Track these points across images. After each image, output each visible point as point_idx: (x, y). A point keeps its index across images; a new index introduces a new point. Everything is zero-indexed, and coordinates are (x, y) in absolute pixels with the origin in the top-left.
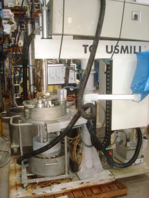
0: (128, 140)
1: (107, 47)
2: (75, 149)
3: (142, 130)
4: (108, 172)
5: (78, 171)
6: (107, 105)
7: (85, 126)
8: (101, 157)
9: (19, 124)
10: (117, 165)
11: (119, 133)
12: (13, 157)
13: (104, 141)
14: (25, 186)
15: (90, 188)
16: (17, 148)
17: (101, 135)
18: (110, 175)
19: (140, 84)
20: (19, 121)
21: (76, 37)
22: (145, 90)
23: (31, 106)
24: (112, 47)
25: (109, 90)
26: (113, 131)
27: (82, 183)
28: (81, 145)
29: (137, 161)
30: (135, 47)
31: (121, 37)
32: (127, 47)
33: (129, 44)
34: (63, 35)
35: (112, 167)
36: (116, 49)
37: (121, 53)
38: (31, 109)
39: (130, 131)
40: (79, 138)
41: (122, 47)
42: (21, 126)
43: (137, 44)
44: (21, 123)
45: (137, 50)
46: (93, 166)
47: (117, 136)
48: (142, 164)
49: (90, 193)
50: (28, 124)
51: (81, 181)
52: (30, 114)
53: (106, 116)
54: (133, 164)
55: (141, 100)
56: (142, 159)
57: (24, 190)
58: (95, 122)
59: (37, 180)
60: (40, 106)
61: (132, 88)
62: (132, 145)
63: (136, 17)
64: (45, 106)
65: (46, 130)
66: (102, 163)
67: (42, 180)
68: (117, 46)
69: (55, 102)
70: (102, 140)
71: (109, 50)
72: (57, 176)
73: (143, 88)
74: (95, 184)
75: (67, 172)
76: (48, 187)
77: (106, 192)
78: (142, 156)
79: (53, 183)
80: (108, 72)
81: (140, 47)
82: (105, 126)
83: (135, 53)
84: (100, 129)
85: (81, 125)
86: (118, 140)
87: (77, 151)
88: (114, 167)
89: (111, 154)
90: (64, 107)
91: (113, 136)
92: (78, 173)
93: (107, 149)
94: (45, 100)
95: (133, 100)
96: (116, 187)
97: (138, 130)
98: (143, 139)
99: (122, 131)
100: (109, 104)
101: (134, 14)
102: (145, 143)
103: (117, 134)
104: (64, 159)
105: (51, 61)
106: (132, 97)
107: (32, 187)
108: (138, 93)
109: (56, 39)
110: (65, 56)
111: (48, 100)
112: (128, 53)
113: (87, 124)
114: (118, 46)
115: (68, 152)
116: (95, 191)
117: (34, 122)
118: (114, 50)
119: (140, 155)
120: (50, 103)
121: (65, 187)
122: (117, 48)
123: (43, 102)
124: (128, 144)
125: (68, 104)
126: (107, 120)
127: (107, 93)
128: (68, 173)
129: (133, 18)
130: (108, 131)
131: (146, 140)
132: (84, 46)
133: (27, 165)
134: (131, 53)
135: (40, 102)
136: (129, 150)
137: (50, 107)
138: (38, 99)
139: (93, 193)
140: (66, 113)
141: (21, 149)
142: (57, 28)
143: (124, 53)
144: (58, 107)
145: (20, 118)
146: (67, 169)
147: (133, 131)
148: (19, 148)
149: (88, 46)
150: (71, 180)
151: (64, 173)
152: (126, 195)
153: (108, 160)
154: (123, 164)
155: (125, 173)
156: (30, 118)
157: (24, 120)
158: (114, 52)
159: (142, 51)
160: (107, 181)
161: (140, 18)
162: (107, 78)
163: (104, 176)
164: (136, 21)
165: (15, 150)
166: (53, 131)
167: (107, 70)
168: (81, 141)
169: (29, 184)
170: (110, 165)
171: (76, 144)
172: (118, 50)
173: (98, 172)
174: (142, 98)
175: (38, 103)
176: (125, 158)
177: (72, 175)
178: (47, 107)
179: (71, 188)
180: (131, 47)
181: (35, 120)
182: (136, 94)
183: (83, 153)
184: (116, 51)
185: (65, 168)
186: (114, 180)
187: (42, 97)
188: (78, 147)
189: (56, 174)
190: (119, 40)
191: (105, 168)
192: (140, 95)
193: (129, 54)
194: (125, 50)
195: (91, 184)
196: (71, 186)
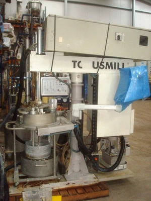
0: (112, 147)
1: (93, 63)
2: (64, 154)
3: (125, 138)
4: (93, 176)
5: (65, 173)
6: (93, 114)
7: (73, 132)
8: (87, 163)
9: (14, 129)
10: (101, 169)
11: (105, 140)
12: (6, 162)
13: (90, 147)
14: (16, 185)
15: (76, 188)
16: (11, 153)
17: (88, 143)
18: (94, 178)
19: (121, 96)
20: (14, 126)
21: (66, 54)
22: (125, 101)
23: (25, 113)
24: (98, 63)
25: (95, 101)
26: (100, 139)
27: (69, 184)
28: (69, 151)
29: (120, 167)
30: (118, 64)
31: (105, 55)
32: (111, 64)
33: (113, 61)
34: (54, 52)
35: (97, 171)
36: (101, 64)
37: (106, 68)
38: (24, 116)
39: (115, 139)
40: (67, 145)
41: (107, 63)
42: (16, 130)
43: (121, 61)
44: (15, 127)
45: (121, 67)
46: (80, 171)
47: (103, 144)
48: (124, 170)
49: (74, 192)
50: (21, 128)
51: (67, 182)
52: (24, 119)
53: (92, 125)
54: (116, 169)
56: (125, 165)
57: (16, 189)
58: (81, 129)
59: (28, 180)
60: (33, 113)
61: (115, 100)
62: (115, 152)
63: (119, 37)
64: (37, 113)
65: (37, 133)
66: (88, 168)
67: (32, 180)
68: (102, 62)
69: (47, 110)
70: (88, 147)
71: (96, 66)
72: (46, 177)
73: (123, 100)
74: (80, 185)
75: (55, 174)
76: (38, 186)
77: (89, 192)
78: (126, 163)
79: (42, 184)
80: (94, 85)
81: (123, 64)
82: (91, 134)
83: (118, 68)
84: (87, 137)
85: (69, 131)
86: (104, 147)
87: (65, 157)
88: (99, 171)
89: (96, 159)
90: (54, 114)
91: (99, 144)
92: (66, 176)
93: (93, 155)
94: (37, 107)
95: (115, 110)
96: (99, 188)
97: (122, 138)
98: (126, 147)
99: (107, 138)
100: (95, 112)
101: (118, 34)
102: (128, 150)
103: (103, 142)
104: (53, 161)
105: (42, 74)
106: (114, 107)
107: (23, 186)
108: (120, 104)
109: (49, 55)
110: (56, 70)
111: (40, 107)
112: (112, 68)
113: (74, 130)
114: (104, 63)
115: (56, 156)
116: (79, 191)
117: (26, 127)
118: (100, 66)
119: (123, 161)
120: (42, 110)
121: (53, 187)
122: (102, 64)
123: (36, 110)
124: (113, 151)
125: (59, 112)
126: (93, 128)
127: (93, 104)
128: (56, 175)
129: (117, 39)
130: (95, 140)
131: (129, 148)
132: (73, 61)
133: (19, 167)
134: (115, 68)
135: (33, 109)
136: (113, 156)
137: (41, 114)
138: (32, 107)
139: (77, 192)
140: (56, 121)
141: (15, 154)
142: (50, 46)
143: (109, 68)
144: (48, 115)
145: (14, 124)
146: (55, 171)
147: (118, 139)
148: (13, 154)
149: (76, 61)
150: (58, 181)
151: (53, 175)
152: (108, 196)
153: (93, 164)
154: (106, 168)
155: (108, 177)
156: (24, 123)
157: (18, 125)
158: (100, 68)
159: (125, 67)
160: (91, 183)
161: (123, 39)
162: (94, 90)
163: (90, 179)
164: (119, 41)
165: (10, 155)
166: (43, 135)
167: (94, 83)
168: (69, 148)
169: (20, 183)
170: (95, 169)
171: (65, 150)
172: (103, 66)
173: (84, 175)
174: (123, 109)
175: (31, 110)
176: (109, 164)
177: (59, 177)
178: (39, 114)
179: (58, 188)
180: (115, 63)
181: (28, 125)
182: (118, 104)
183: (71, 157)
184: (102, 67)
185: (53, 170)
186: (97, 182)
187: (36, 105)
188: (67, 153)
189: (44, 175)
190: (104, 57)
191: (90, 172)
192: (121, 106)
193: (114, 70)
194: (109, 66)
195: (77, 185)
196: (58, 186)
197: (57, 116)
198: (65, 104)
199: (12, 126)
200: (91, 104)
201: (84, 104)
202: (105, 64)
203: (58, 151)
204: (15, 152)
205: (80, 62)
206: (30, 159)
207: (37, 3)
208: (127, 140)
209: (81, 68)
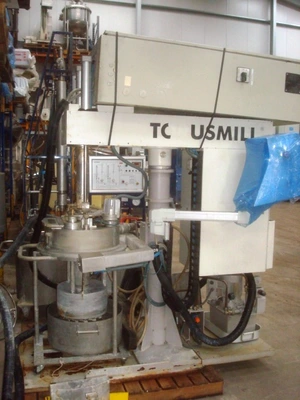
0: (230, 297)
1: (193, 127)
2: (133, 308)
3: (256, 279)
4: (192, 353)
5: (135, 348)
6: (192, 230)
7: (151, 266)
8: (180, 327)
9: (34, 258)
10: (207, 340)
11: (216, 282)
12: (20, 325)
13: (187, 295)
14: (38, 370)
15: (157, 379)
16: (28, 307)
17: (181, 287)
18: (194, 358)
19: (248, 194)
20: (35, 253)
21: (138, 109)
22: (256, 203)
23: (58, 227)
24: (202, 127)
25: (196, 205)
26: (205, 279)
27: (143, 369)
28: (144, 303)
29: (246, 336)
30: (243, 129)
31: (217, 112)
32: (229, 129)
33: (233, 123)
34: (115, 105)
35: (199, 344)
36: (208, 131)
37: (218, 138)
38: (55, 232)
39: (235, 280)
40: (141, 291)
41: (221, 129)
42: (38, 261)
43: (247, 125)
44: (37, 255)
45: (247, 135)
46: (166, 343)
47: (212, 290)
48: (253, 343)
49: (154, 386)
50: (49, 258)
51: (141, 366)
52: (54, 240)
53: (191, 251)
54: (238, 340)
55: (251, 222)
56: (256, 333)
57: (38, 378)
58: (168, 259)
59: (62, 361)
60: (73, 226)
61: (236, 201)
62: (235, 306)
63: (244, 76)
64: (81, 228)
65: (81, 268)
66: (181, 337)
67: (71, 360)
68: (210, 126)
69: (100, 222)
70: (182, 295)
71: (197, 133)
72: (97, 354)
73: (253, 201)
74: (166, 371)
75: (115, 349)
76: (81, 374)
77: (183, 386)
78: (257, 328)
79: (90, 368)
80: (195, 171)
81: (253, 129)
82: (188, 271)
83: (243, 139)
84: (180, 275)
85: (144, 263)
86: (214, 296)
87: (136, 315)
88: (203, 344)
89: (198, 320)
90: (115, 230)
91: (204, 290)
92: (137, 352)
93: (191, 311)
94: (81, 216)
95: (236, 223)
96: (203, 379)
97: (250, 278)
98: (257, 295)
99: (220, 278)
100: (195, 227)
101: (241, 71)
102: (261, 303)
103: (211, 286)
104: (112, 323)
105: (92, 150)
106: (235, 216)
107: (51, 373)
108: (245, 210)
109: (104, 112)
110: (118, 142)
111: (86, 216)
112: (230, 139)
113: (154, 261)
114: (213, 127)
115: (118, 312)
116: (164, 384)
117: (59, 255)
118: (205, 134)
119: (251, 324)
120: (90, 222)
121: (111, 374)
122: (211, 129)
123: (78, 221)
124: (231, 304)
125: (123, 226)
126: (191, 258)
127: (193, 209)
128: (118, 351)
129: (239, 79)
130: (196, 282)
131: (264, 298)
132: (152, 124)
133: (45, 334)
134: (236, 139)
135: (73, 220)
136: (232, 314)
137: (89, 229)
138: (70, 215)
139: (160, 386)
140: (118, 243)
141: (36, 309)
142: (106, 94)
143: (224, 139)
144: (104, 230)
145: (35, 249)
146: (115, 343)
147: (241, 281)
148: (32, 308)
149: (159, 125)
150: (122, 363)
151: (111, 351)
152: (220, 394)
153: (192, 331)
154: (218, 338)
155: (222, 356)
156: (53, 247)
157: (43, 250)
158: (206, 137)
159: (256, 136)
160: (188, 368)
161: (251, 80)
162: (193, 182)
163: (185, 359)
164: (244, 84)
165: (26, 311)
166: (91, 271)
167: (194, 168)
168: (144, 297)
169: (46, 368)
170: (195, 340)
171: (135, 300)
172: (213, 134)
173: (173, 352)
174: (253, 219)
175: (69, 221)
176: (224, 329)
177: (124, 355)
178: (84, 229)
179: (121, 377)
180: (236, 129)
181: (63, 251)
182: (242, 211)
183: (148, 316)
184: (209, 135)
185: (112, 341)
186: (200, 366)
187: (78, 211)
188: (139, 307)
189: (95, 351)
190: (213, 115)
191: (186, 346)
192: (248, 214)
193: (233, 142)
194: (224, 133)
195: (158, 371)
196: (122, 373)
197: (119, 233)
198: (136, 210)
199: (30, 252)
200: (187, 210)
201: (173, 210)
202: (216, 131)
203: (121, 303)
204: (36, 304)
205: (166, 125)
206: (66, 320)
207: (81, 8)
208: (259, 282)
209: (168, 137)
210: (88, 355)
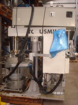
1: (40, 30)
18: (39, 96)
27: (23, 95)
29: (58, 93)
30: (56, 30)
32: (51, 30)
37: (48, 33)
41: (48, 30)
63: (51, 14)
71: (41, 32)
74: (29, 97)
96: (37, 102)
112: (52, 33)
121: (15, 95)
122: (45, 31)
128: (20, 90)
143: (50, 33)
158: (44, 33)
160: (35, 98)
193: (52, 34)
195: (27, 97)
196: (18, 95)
202: (47, 31)
205: (32, 30)
209: (33, 33)
210: (12, 89)
